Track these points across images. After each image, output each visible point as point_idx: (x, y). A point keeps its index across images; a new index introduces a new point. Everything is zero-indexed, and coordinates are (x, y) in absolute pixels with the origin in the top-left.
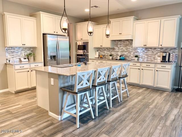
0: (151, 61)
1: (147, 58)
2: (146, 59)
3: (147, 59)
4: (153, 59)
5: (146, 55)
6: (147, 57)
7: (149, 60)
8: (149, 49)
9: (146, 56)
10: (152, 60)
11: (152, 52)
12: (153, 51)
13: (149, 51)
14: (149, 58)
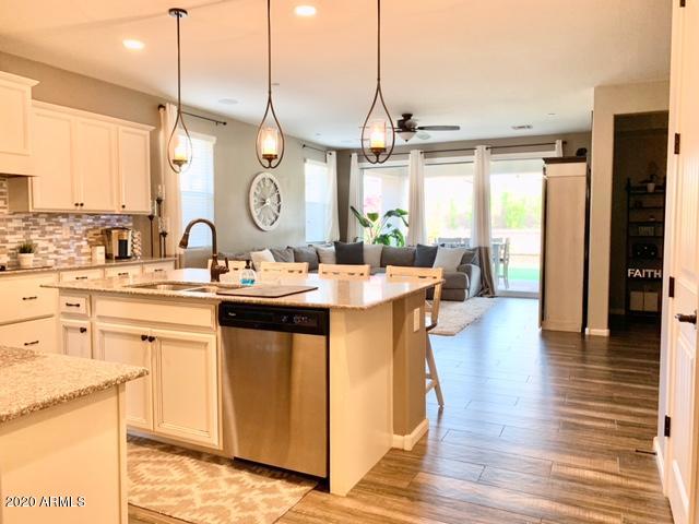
0: (70, 263)
1: (56, 252)
2: (51, 256)
3: (55, 256)
4: (74, 255)
5: (51, 241)
6: (55, 248)
7: (64, 261)
8: (62, 220)
9: (52, 248)
10: (73, 258)
11: (72, 228)
12: (72, 224)
13: (61, 224)
14: (62, 251)
